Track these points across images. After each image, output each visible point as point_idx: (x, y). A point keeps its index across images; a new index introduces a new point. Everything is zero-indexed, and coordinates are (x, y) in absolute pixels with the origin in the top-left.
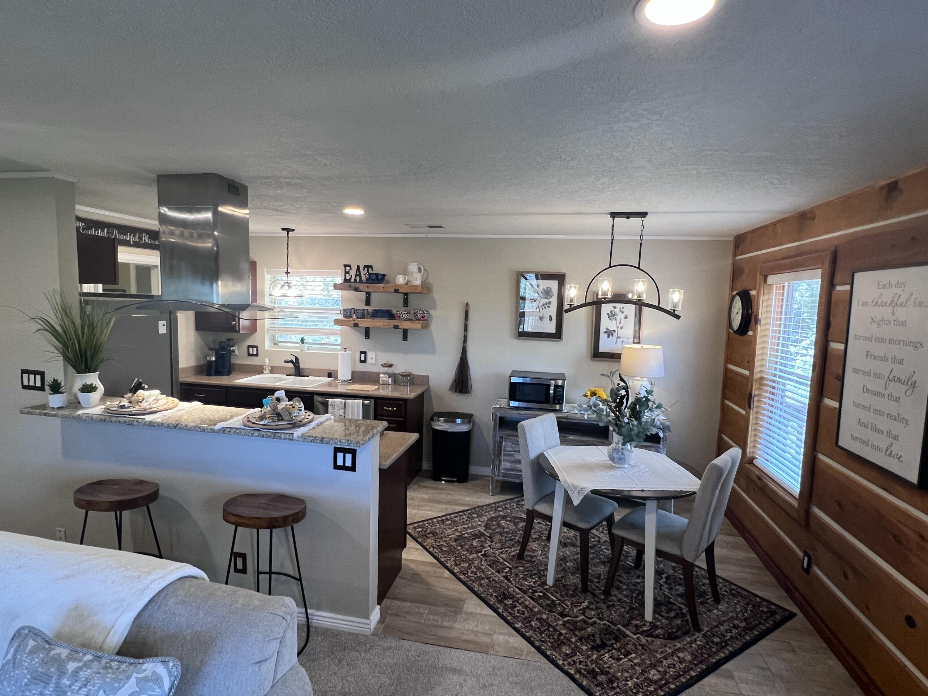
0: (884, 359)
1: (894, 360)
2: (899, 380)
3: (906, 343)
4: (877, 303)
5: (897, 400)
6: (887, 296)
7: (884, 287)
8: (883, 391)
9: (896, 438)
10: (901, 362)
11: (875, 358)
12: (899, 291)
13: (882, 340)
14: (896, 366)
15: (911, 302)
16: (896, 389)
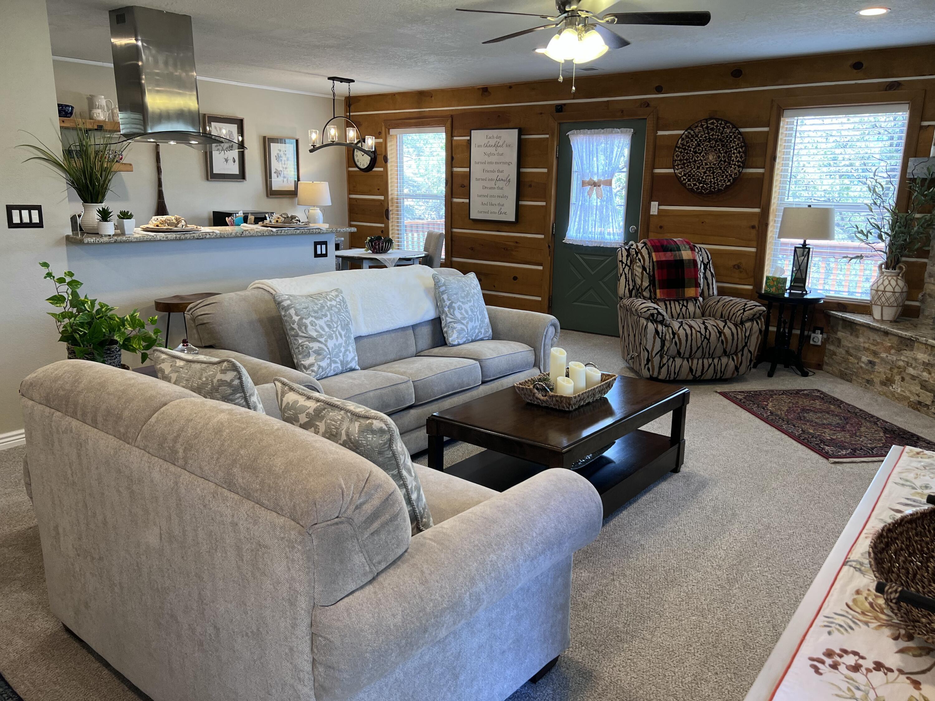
0: (493, 171)
1: (499, 171)
2: (502, 180)
3: (504, 163)
4: (487, 146)
5: (502, 189)
6: (492, 142)
7: (490, 138)
8: (494, 186)
9: (503, 205)
10: (502, 172)
11: (488, 172)
12: (498, 140)
13: (491, 163)
14: (500, 174)
15: (505, 145)
16: (501, 184)
